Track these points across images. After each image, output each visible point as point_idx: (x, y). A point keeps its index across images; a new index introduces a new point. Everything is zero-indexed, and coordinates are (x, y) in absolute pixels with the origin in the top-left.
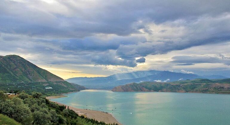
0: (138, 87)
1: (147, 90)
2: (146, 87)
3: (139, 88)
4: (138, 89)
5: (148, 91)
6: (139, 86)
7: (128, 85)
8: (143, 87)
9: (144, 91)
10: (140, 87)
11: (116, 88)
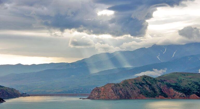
0: (154, 85)
1: (180, 94)
2: (177, 88)
3: (157, 90)
4: (155, 92)
5: (181, 98)
6: (158, 83)
7: (130, 83)
8: (169, 86)
9: (173, 98)
10: (162, 87)
11: (97, 90)
